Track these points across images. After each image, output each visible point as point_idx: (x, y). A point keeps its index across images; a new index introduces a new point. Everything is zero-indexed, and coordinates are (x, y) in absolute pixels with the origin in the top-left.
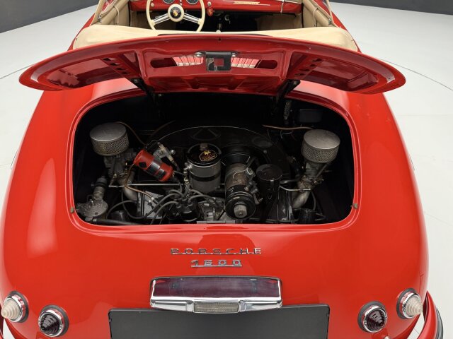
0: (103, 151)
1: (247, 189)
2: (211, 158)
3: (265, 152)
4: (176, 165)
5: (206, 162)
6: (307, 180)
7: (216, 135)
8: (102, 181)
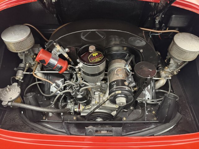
0: (13, 49)
1: (126, 83)
2: (98, 60)
3: (141, 51)
4: (70, 60)
5: (94, 63)
6: (168, 70)
7: (102, 37)
8: (22, 66)
